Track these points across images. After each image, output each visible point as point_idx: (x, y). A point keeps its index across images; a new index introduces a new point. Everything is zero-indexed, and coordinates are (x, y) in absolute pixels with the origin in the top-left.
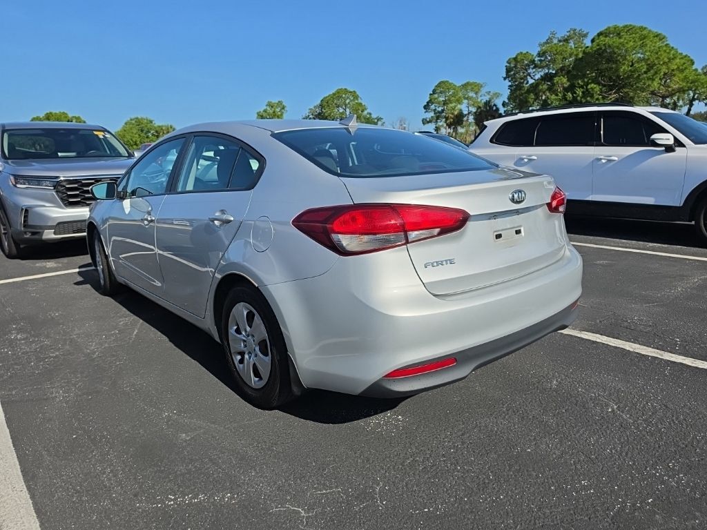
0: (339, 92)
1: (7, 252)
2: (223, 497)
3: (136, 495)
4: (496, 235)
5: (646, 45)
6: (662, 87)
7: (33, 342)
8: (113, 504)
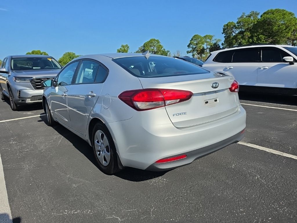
0: (151, 40)
1: (12, 108)
2: (88, 211)
3: (52, 210)
4: (206, 102)
5: (285, 17)
6: (292, 36)
7: (19, 145)
8: (43, 213)
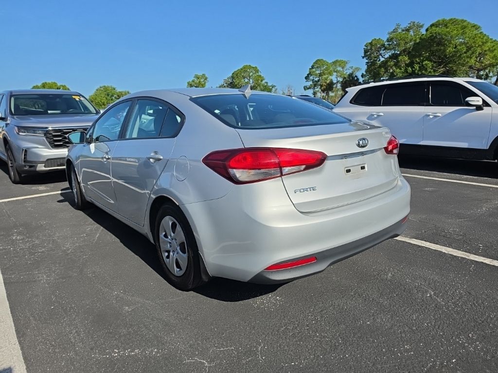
0: (244, 67)
1: (13, 179)
2: (152, 351)
3: (92, 349)
4: (347, 170)
5: (466, 33)
6: (477, 63)
7: (28, 241)
8: (76, 354)
